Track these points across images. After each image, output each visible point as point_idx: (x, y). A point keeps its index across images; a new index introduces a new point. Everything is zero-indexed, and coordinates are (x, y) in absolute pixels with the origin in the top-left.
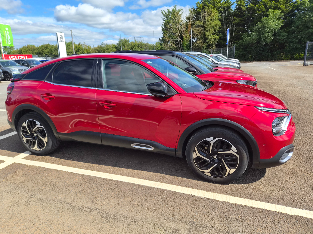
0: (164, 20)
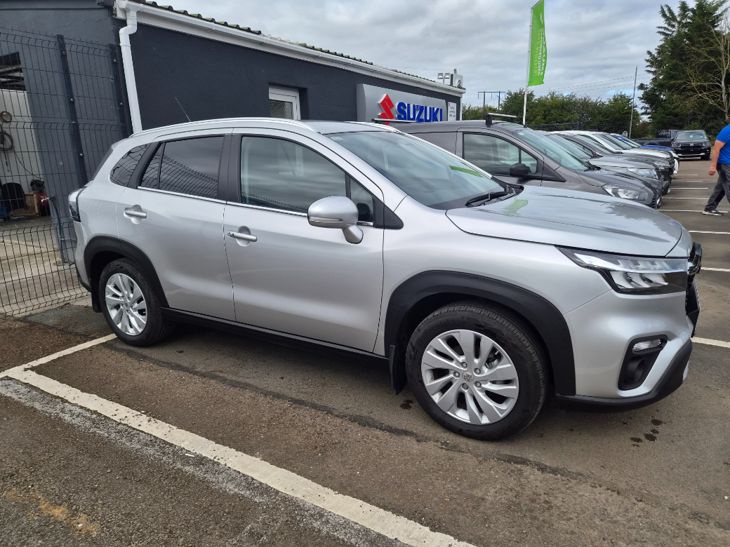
0: (664, 33)
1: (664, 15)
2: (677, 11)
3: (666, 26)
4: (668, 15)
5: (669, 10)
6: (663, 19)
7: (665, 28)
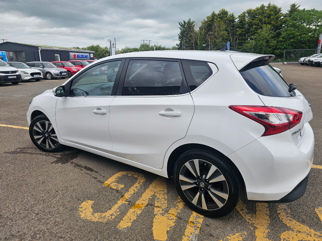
0: (181, 30)
1: (180, 24)
2: (183, 24)
3: (181, 27)
4: (181, 24)
5: (181, 23)
6: (180, 25)
7: (181, 28)
